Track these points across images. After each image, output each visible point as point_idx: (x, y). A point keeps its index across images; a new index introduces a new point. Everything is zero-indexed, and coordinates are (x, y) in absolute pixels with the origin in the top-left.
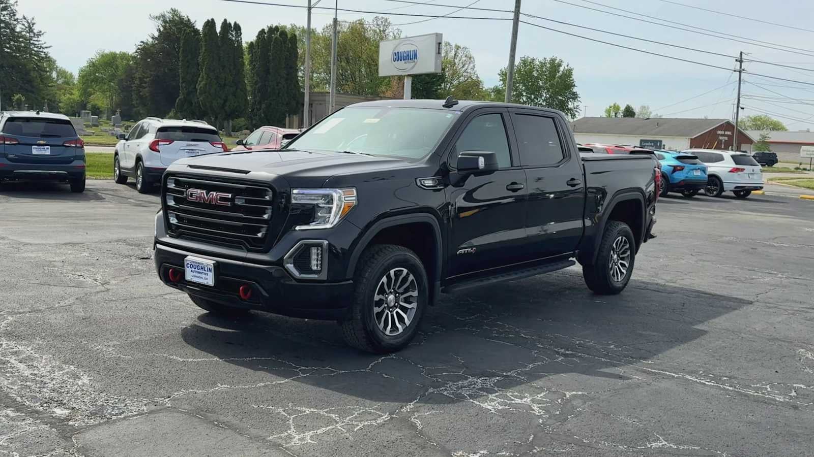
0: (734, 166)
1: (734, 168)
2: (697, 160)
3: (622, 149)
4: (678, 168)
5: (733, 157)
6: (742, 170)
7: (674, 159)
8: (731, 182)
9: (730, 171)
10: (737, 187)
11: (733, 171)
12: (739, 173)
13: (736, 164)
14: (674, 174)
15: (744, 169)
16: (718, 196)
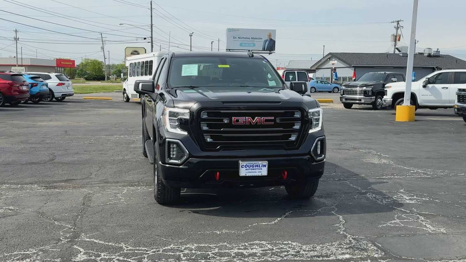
0: (59, 82)
1: (59, 83)
2: (40, 79)
3: (4, 73)
4: (34, 85)
5: (56, 76)
6: (63, 84)
7: (29, 79)
8: (58, 92)
9: (57, 85)
10: (63, 95)
11: (59, 85)
12: (63, 86)
13: (60, 81)
14: (32, 89)
15: (65, 84)
16: (51, 101)
